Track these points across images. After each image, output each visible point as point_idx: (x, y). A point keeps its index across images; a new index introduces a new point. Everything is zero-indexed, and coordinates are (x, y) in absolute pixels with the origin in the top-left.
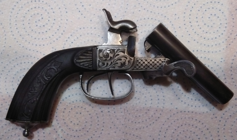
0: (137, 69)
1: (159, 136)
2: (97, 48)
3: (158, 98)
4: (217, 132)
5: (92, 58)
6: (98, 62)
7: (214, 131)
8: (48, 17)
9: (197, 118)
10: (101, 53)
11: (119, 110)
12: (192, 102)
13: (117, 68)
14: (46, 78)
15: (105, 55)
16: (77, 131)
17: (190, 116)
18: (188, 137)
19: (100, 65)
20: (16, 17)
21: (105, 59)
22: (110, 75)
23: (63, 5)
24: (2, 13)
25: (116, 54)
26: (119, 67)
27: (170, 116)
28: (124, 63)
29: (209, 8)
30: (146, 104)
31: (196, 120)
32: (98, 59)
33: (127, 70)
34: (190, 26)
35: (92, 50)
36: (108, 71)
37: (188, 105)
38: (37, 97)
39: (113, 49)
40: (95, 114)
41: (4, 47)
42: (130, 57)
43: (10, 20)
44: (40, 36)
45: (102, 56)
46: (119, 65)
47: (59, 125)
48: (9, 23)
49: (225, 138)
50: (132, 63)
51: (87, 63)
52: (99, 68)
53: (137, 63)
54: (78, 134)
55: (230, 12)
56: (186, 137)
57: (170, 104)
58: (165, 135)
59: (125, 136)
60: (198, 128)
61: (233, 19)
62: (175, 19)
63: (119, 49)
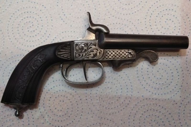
0: (107, 59)
1: (129, 120)
2: (74, 42)
3: (127, 88)
4: (178, 116)
5: (70, 51)
6: (75, 54)
7: (176, 115)
8: (37, 24)
9: (160, 105)
10: (77, 47)
11: (95, 98)
12: (156, 91)
13: (90, 58)
14: (34, 68)
15: (81, 48)
16: (60, 116)
17: (154, 102)
18: (153, 120)
19: (76, 56)
20: (13, 25)
21: (81, 51)
22: (85, 64)
23: (49, 15)
24: (2, 22)
25: (89, 47)
26: (92, 57)
27: (137, 103)
28: (96, 54)
29: (165, 15)
30: (117, 93)
31: (160, 106)
32: (75, 51)
33: (99, 60)
34: (150, 29)
35: (70, 45)
36: (83, 61)
37: (152, 93)
38: (27, 83)
39: (87, 43)
40: (75, 102)
41: (3, 48)
42: (101, 49)
43: (8, 27)
44: (31, 39)
45: (78, 49)
46: (92, 55)
47: (46, 112)
48: (7, 30)
49: (185, 121)
50: (102, 54)
51: (66, 55)
52: (76, 58)
53: (106, 54)
54: (61, 119)
55: (182, 17)
56: (151, 120)
57: (137, 92)
58: (134, 119)
59: (100, 120)
60: (161, 113)
61: (185, 22)
62: (138, 23)
63: (92, 43)
